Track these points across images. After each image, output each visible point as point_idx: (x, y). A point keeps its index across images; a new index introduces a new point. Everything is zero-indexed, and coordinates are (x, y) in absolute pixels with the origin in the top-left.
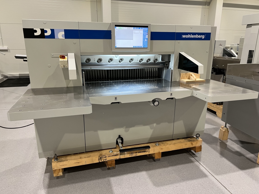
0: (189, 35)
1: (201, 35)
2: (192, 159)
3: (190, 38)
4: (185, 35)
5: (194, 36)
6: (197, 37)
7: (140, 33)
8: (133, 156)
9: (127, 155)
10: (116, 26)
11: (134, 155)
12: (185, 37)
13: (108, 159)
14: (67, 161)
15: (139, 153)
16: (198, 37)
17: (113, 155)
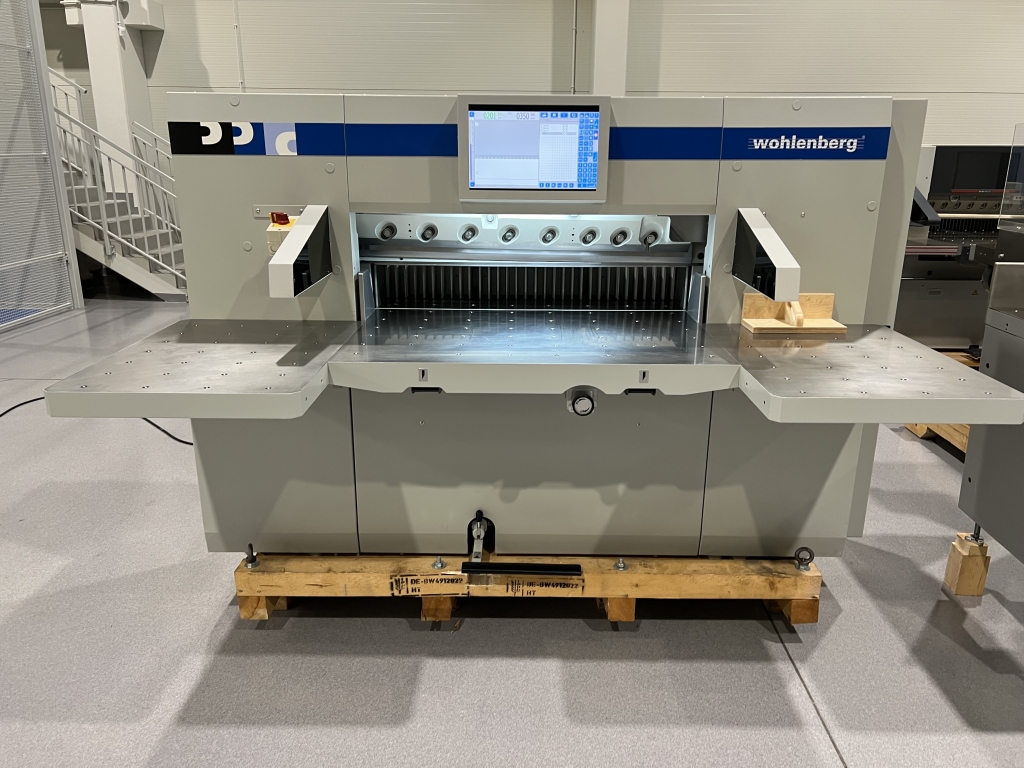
0: (783, 137)
1: (844, 138)
2: (774, 647)
3: (790, 150)
4: (764, 138)
5: (809, 144)
6: (823, 144)
7: (568, 134)
8: (519, 594)
9: (497, 587)
10: (473, 107)
11: (523, 592)
12: (764, 147)
13: (425, 590)
14: (283, 575)
15: (542, 585)
16: (826, 144)
17: (444, 577)
